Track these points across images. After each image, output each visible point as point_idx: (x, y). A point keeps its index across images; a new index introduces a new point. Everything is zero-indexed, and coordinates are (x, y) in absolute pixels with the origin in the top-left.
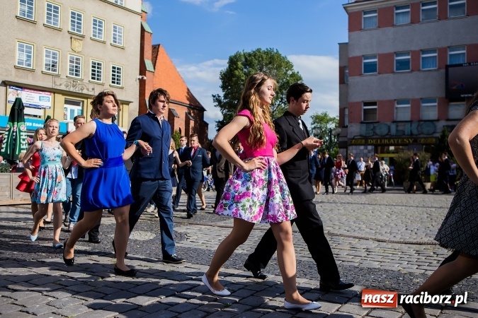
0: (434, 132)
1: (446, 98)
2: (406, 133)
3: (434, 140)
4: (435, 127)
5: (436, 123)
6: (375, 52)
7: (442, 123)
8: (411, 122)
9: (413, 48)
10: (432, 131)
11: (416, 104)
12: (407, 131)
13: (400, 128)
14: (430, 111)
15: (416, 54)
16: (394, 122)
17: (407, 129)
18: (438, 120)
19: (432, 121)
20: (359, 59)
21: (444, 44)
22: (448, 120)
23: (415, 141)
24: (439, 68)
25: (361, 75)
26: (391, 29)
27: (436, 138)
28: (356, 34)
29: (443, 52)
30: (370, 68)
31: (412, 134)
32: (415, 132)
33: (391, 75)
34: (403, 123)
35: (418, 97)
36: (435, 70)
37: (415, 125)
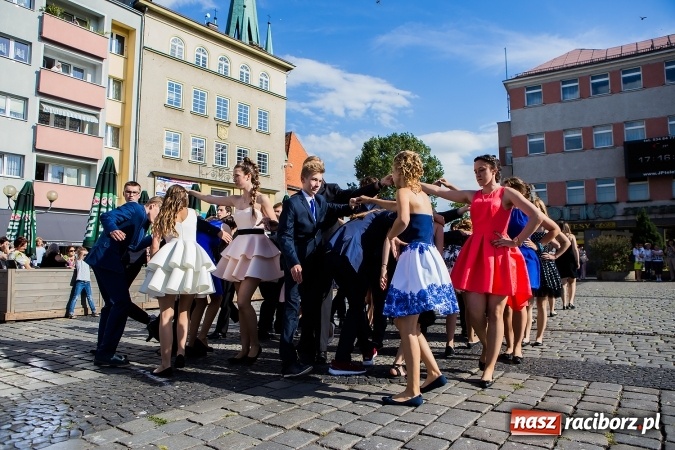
0: (614, 216)
1: (626, 177)
2: (582, 217)
3: (614, 224)
4: (614, 209)
5: (616, 206)
6: (541, 130)
7: (622, 206)
8: (586, 205)
9: (584, 125)
10: (611, 214)
11: (591, 185)
12: (583, 215)
13: (574, 212)
14: (608, 192)
15: (588, 131)
16: (566, 206)
17: (583, 213)
18: (617, 202)
19: (610, 203)
20: (524, 138)
21: (619, 119)
22: (629, 202)
23: (592, 226)
24: (616, 146)
25: (526, 155)
26: (559, 105)
27: (616, 222)
28: (518, 112)
29: (618, 128)
30: (536, 148)
31: (588, 218)
32: (592, 216)
33: (561, 155)
34: (577, 207)
35: (592, 177)
36: (611, 148)
37: (591, 209)
